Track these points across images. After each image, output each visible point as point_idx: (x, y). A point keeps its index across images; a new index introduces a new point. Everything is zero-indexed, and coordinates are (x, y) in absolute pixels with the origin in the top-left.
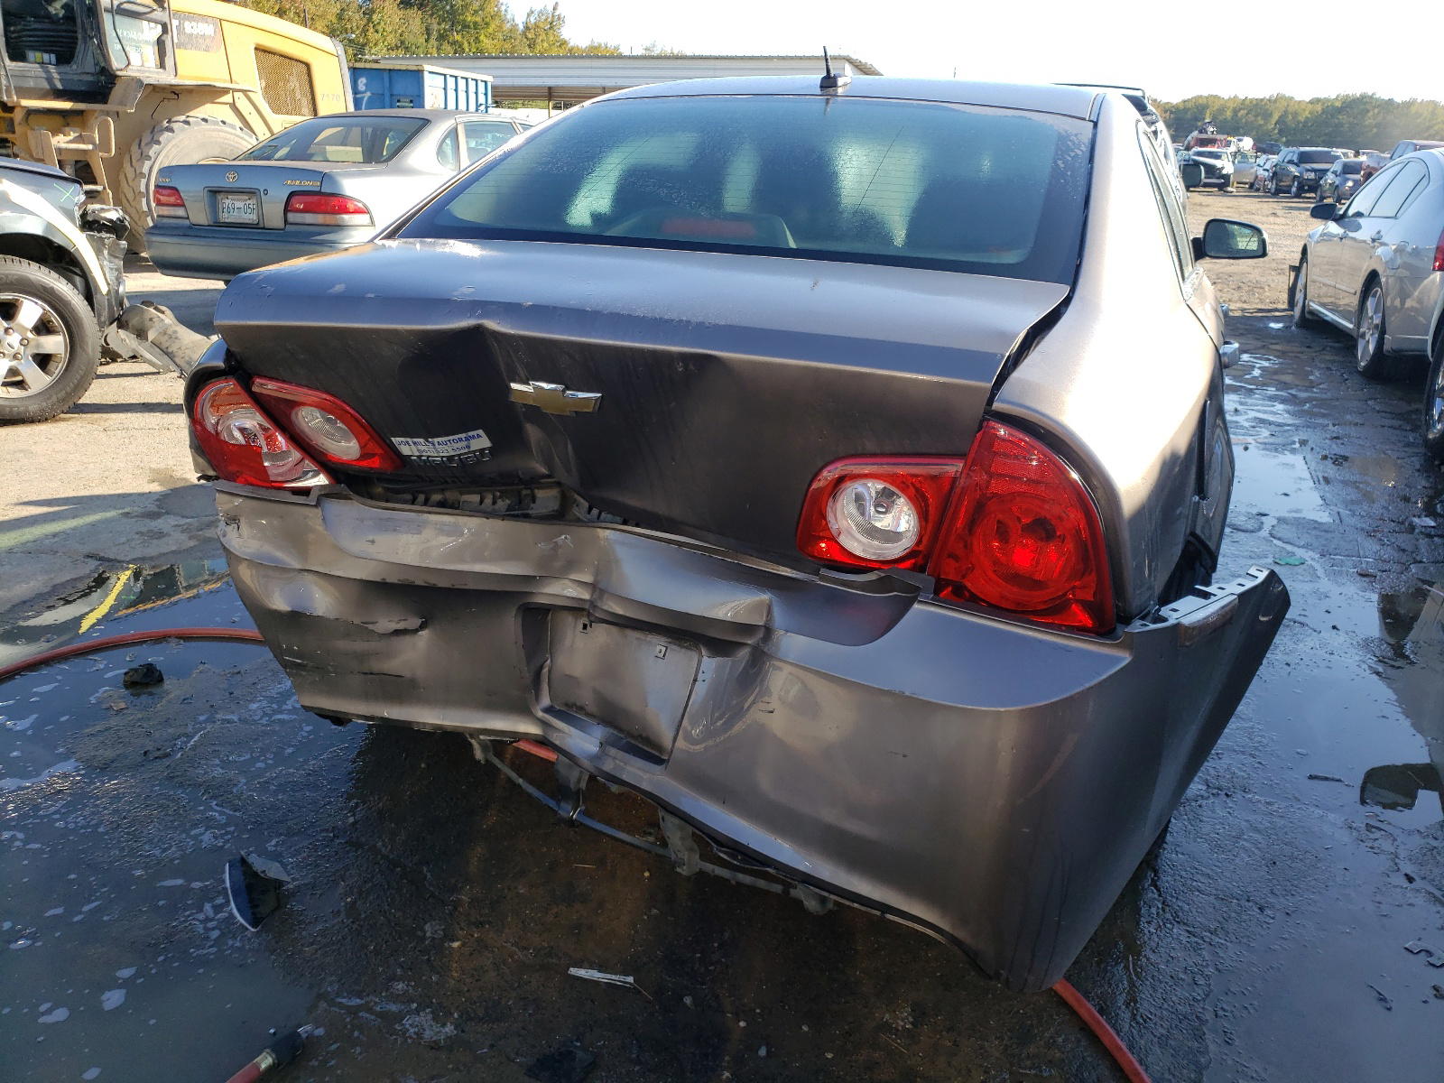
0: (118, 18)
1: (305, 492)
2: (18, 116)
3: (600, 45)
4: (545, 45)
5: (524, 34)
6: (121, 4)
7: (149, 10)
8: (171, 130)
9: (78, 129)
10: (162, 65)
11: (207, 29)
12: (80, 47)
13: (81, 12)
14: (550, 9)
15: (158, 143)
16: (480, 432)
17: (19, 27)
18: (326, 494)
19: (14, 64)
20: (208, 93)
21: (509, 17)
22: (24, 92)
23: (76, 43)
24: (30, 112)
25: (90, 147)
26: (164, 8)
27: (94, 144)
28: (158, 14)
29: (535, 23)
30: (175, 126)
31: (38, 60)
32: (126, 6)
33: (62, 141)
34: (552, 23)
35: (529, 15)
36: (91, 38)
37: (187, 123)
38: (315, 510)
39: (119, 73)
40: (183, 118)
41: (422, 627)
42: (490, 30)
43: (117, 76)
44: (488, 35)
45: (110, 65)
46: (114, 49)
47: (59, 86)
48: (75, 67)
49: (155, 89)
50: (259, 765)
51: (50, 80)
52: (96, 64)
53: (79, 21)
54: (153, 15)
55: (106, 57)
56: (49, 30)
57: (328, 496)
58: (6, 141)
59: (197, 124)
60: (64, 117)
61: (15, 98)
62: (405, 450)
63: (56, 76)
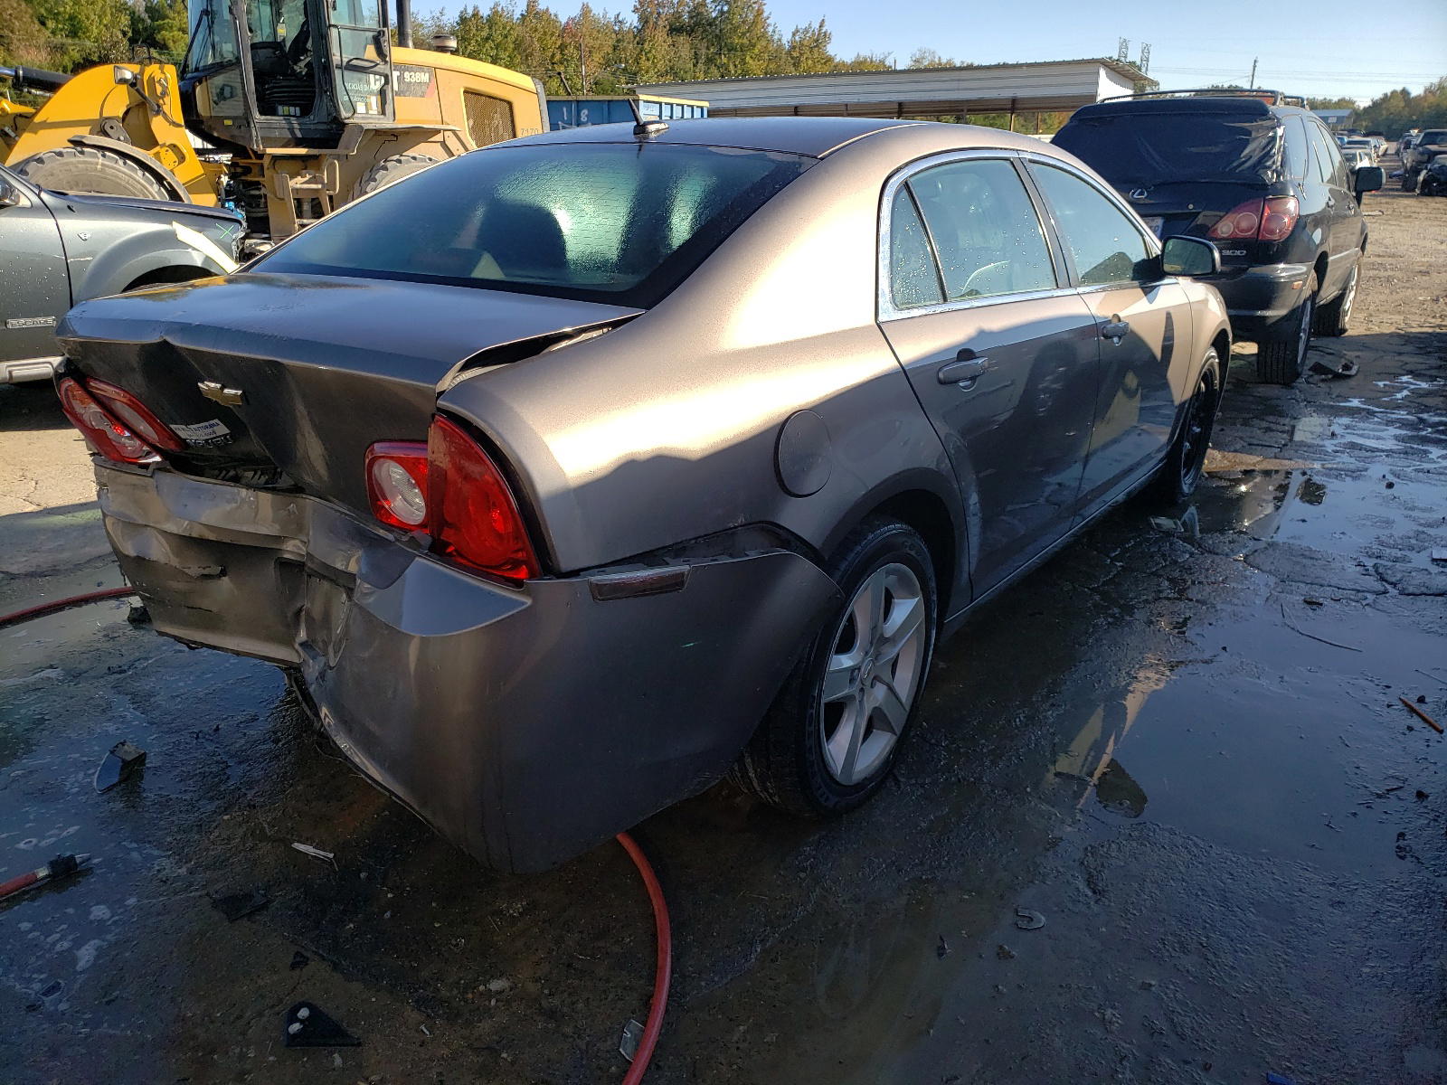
0: (346, 73)
1: (146, 466)
2: (266, 162)
3: (866, 60)
4: (810, 62)
5: (789, 53)
6: (351, 60)
7: (373, 64)
8: (386, 168)
9: (312, 171)
10: (383, 113)
11: (424, 77)
12: (317, 101)
13: (319, 68)
14: (816, 25)
15: (375, 180)
16: (216, 421)
17: (272, 85)
18: (160, 468)
19: (263, 117)
20: (420, 134)
21: (776, 37)
22: (269, 142)
23: (315, 96)
24: (275, 158)
25: (320, 186)
26: (386, 62)
27: (323, 183)
28: (381, 67)
29: (800, 42)
30: (389, 165)
31: (285, 113)
32: (354, 62)
33: (298, 183)
34: (818, 40)
35: (794, 35)
36: (326, 92)
37: (399, 161)
38: (151, 479)
39: (346, 121)
40: (397, 157)
41: (223, 573)
42: (756, 51)
43: (345, 124)
44: (754, 56)
45: (340, 115)
46: (342, 98)
47: (299, 135)
48: (312, 117)
49: (378, 132)
50: (181, 684)
51: (291, 130)
52: (329, 115)
53: (316, 77)
54: (376, 69)
55: (337, 110)
56: (294, 87)
57: (159, 469)
58: (258, 183)
59: (408, 162)
60: (303, 161)
61: (261, 147)
62: (183, 434)
63: (296, 126)
